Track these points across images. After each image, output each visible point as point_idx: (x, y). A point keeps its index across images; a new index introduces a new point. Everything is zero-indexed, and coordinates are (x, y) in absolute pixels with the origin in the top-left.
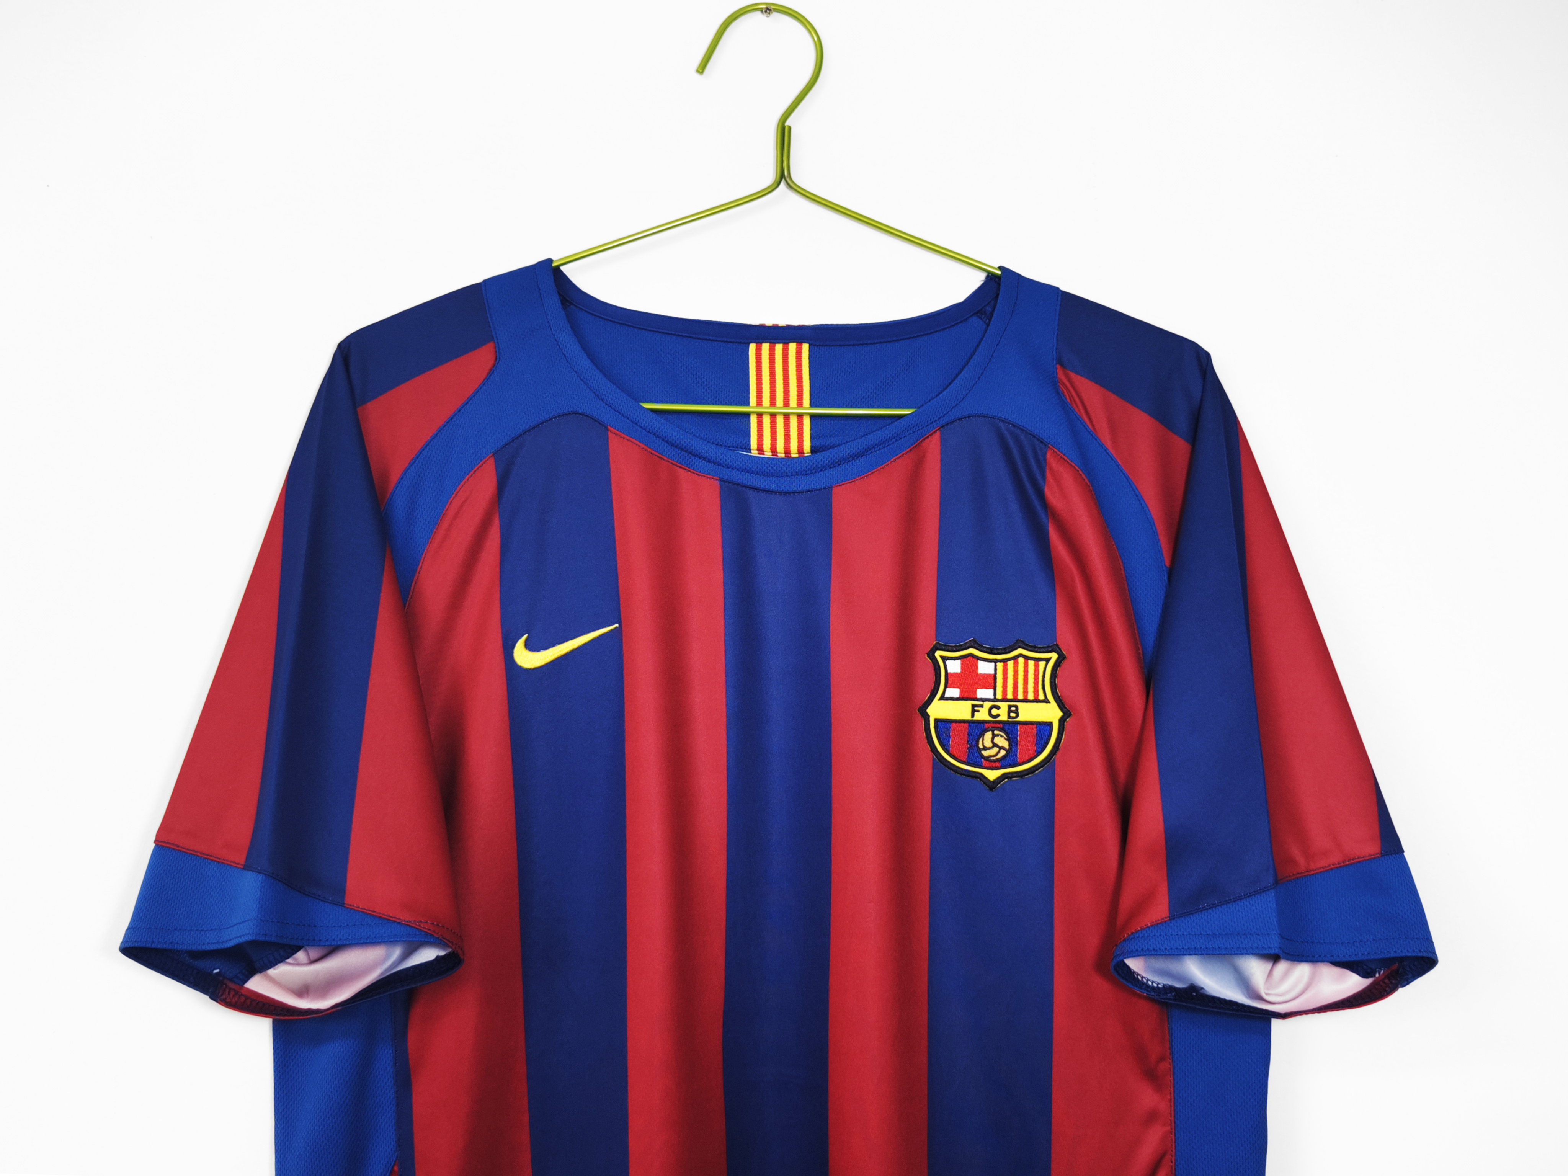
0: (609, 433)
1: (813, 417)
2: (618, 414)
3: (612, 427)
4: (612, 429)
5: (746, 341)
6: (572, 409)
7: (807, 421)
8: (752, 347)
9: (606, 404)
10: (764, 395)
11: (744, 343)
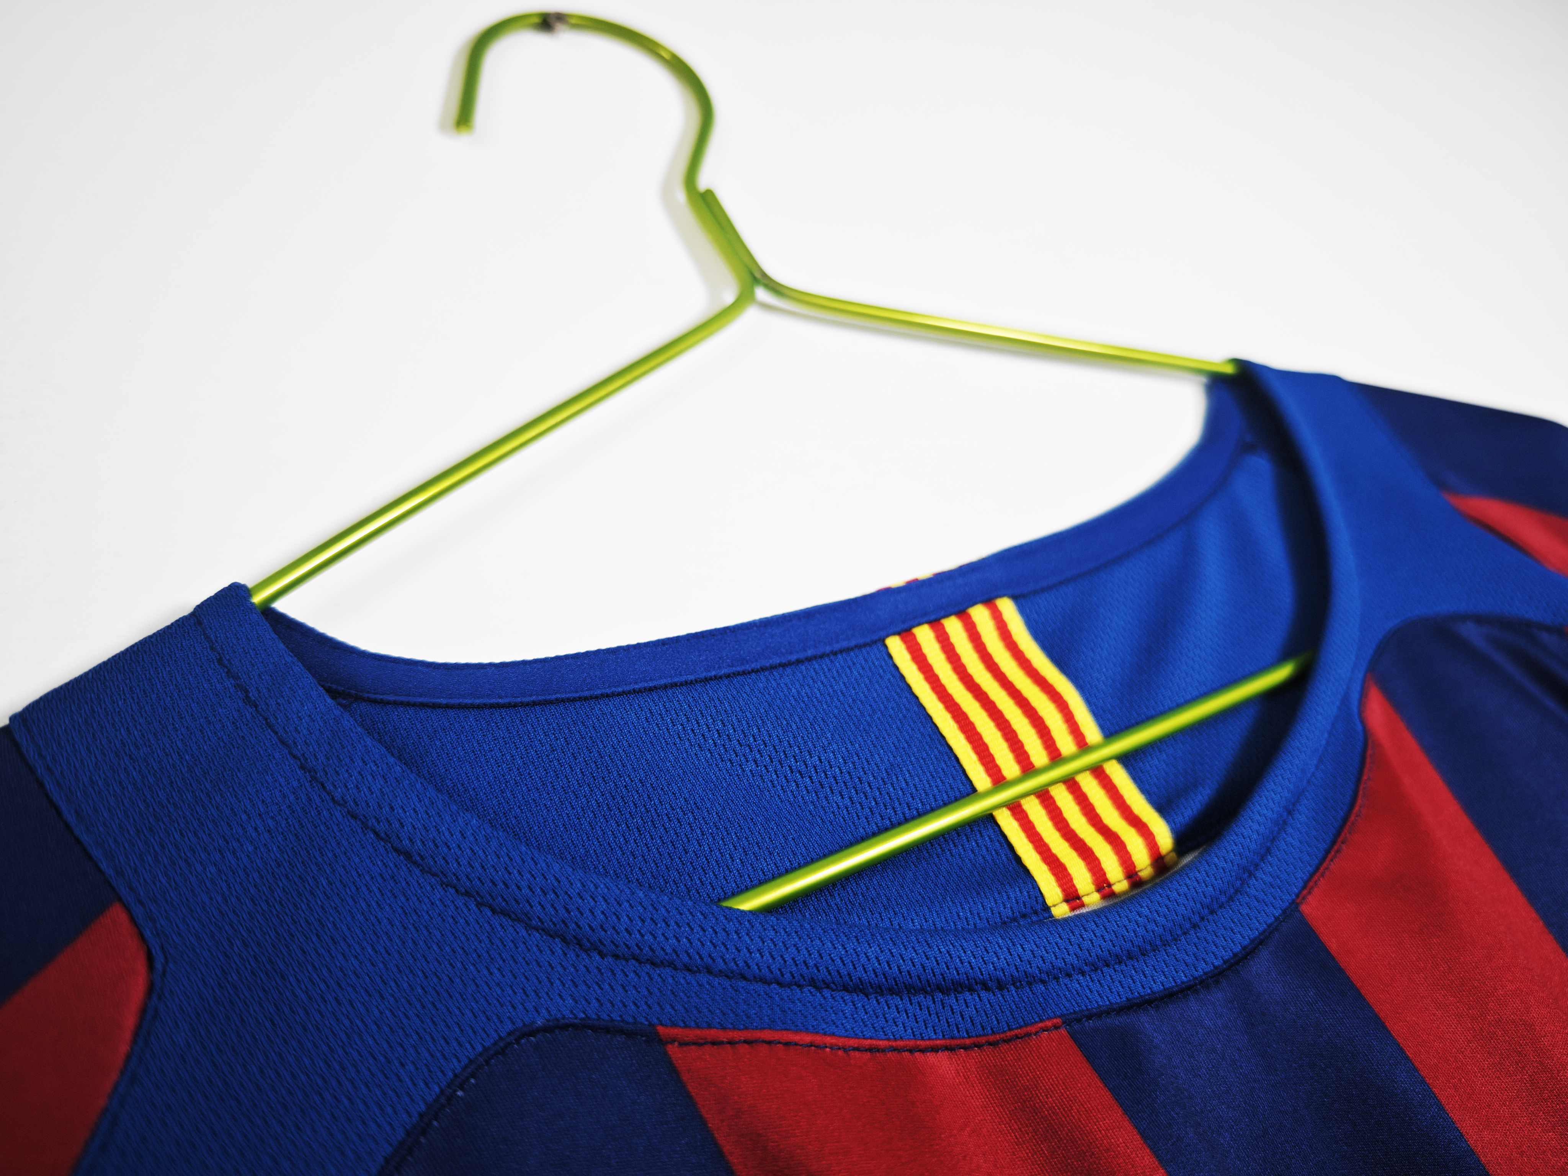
0: (673, 1050)
1: (1126, 759)
2: (668, 970)
3: (674, 1025)
4: (675, 1031)
5: (875, 637)
6: (509, 1026)
7: (1119, 775)
8: (895, 645)
9: (616, 957)
10: (993, 750)
11: (874, 642)
